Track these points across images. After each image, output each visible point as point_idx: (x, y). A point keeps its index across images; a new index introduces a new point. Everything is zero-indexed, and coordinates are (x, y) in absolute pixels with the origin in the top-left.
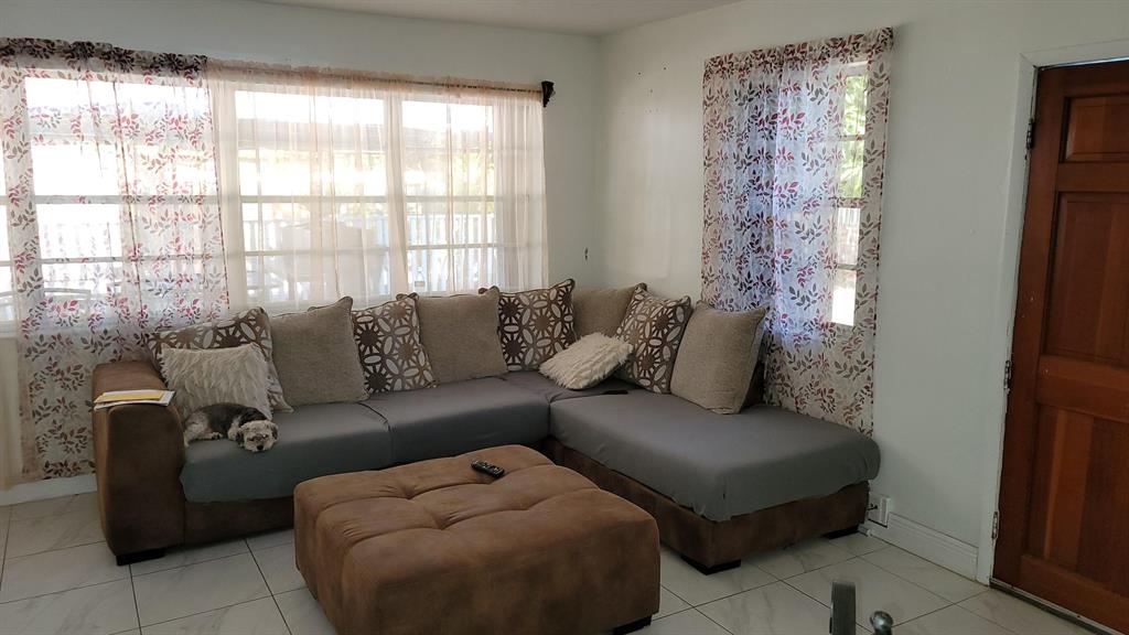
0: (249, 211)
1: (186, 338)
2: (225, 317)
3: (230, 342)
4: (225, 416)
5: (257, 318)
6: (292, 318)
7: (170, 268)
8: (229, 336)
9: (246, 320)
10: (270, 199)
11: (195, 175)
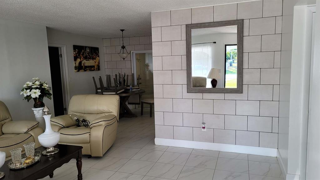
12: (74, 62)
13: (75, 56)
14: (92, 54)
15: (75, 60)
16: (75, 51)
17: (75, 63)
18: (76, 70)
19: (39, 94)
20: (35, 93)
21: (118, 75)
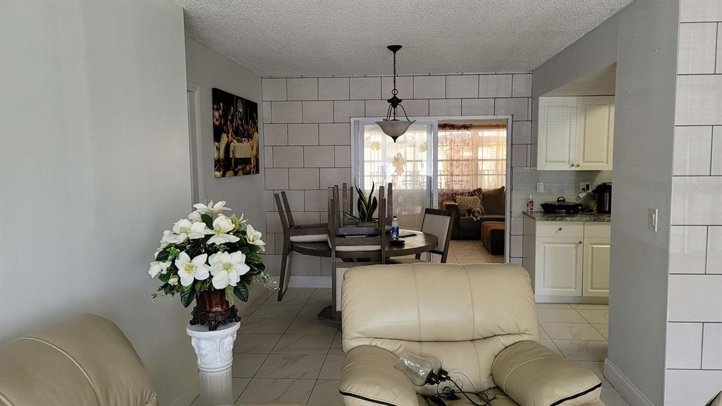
0: (479, 162)
1: (462, 194)
2: (471, 190)
3: (472, 195)
4: (470, 211)
5: (480, 190)
6: (489, 191)
7: (459, 178)
8: (472, 194)
9: (476, 190)
10: (485, 160)
11: (467, 154)
12: (212, 145)
13: (217, 123)
14: (247, 123)
15: (217, 138)
16: (218, 110)
17: (218, 149)
18: (218, 170)
19: (243, 273)
20: (228, 267)
21: (341, 187)
